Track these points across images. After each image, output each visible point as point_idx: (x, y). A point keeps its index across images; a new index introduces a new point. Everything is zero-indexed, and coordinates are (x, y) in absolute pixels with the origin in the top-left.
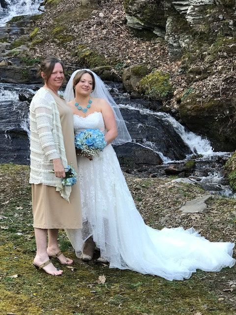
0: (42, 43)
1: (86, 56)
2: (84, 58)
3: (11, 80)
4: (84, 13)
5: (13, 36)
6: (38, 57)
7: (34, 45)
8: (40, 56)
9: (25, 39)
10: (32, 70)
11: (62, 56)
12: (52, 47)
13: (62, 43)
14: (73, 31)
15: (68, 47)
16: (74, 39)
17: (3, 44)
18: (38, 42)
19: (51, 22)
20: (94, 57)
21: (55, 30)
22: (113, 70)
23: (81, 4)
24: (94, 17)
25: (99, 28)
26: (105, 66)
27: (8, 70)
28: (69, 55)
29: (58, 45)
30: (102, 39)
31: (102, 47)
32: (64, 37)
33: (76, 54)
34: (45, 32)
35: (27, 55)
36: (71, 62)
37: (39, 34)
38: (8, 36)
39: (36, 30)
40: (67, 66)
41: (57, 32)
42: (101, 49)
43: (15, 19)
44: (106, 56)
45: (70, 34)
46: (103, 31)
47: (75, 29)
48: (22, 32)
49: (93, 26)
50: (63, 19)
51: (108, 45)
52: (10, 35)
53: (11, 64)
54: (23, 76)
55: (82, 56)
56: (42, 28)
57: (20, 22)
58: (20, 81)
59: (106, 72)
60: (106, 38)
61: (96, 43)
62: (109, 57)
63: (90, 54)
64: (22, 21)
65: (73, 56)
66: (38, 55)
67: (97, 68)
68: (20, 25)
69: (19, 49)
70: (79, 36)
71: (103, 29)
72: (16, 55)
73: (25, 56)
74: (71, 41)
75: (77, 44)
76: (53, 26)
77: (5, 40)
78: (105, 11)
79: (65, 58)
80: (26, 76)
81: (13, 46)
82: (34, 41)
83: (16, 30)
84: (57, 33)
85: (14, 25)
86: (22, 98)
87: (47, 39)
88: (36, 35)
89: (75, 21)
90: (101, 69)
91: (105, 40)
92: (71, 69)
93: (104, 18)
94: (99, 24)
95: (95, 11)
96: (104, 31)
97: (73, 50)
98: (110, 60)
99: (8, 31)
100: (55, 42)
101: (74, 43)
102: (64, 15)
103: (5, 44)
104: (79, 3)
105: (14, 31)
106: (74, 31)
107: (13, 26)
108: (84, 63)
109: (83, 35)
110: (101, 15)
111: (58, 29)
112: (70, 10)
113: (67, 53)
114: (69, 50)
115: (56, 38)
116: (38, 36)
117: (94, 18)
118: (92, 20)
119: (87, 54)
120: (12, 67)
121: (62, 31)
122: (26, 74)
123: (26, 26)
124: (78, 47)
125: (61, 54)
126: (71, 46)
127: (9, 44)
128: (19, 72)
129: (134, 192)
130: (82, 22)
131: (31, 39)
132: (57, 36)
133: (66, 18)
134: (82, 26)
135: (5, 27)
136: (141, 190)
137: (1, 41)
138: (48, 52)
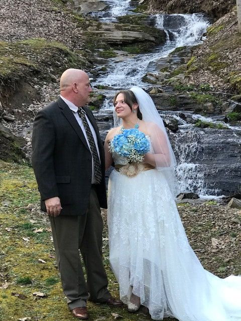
0: (197, 71)
1: (237, 82)
2: (235, 85)
5: (174, 66)
6: (191, 84)
7: (189, 73)
8: (193, 83)
9: (184, 67)
10: (180, 98)
11: (214, 83)
12: (206, 74)
13: (216, 70)
14: (227, 58)
15: (221, 74)
16: (228, 65)
17: (163, 73)
18: (193, 71)
19: (207, 51)
21: (210, 58)
23: (238, 31)
27: (157, 97)
28: (221, 82)
29: (212, 72)
32: (218, 65)
33: (228, 81)
34: (201, 60)
35: (181, 83)
36: (223, 89)
37: (195, 63)
38: (169, 66)
39: (193, 58)
40: (218, 93)
41: (212, 60)
43: (178, 50)
45: (224, 61)
47: (230, 56)
48: (183, 62)
50: (218, 47)
52: (171, 65)
53: (161, 92)
54: (171, 103)
55: (233, 83)
56: (198, 57)
57: (182, 52)
58: (168, 108)
64: (183, 51)
65: (225, 83)
66: (191, 83)
68: (181, 55)
69: (177, 77)
70: (232, 63)
72: (170, 83)
73: (178, 84)
74: (224, 68)
75: (230, 70)
76: (209, 54)
77: (165, 69)
79: (217, 85)
80: (175, 103)
81: (172, 75)
82: (190, 70)
83: (177, 59)
84: (212, 61)
85: (176, 55)
87: (201, 67)
88: (192, 63)
89: (230, 48)
92: (222, 96)
97: (226, 76)
99: (171, 61)
100: (209, 69)
101: (227, 70)
102: (220, 43)
103: (165, 73)
104: (235, 31)
105: (175, 61)
106: (229, 58)
107: (175, 57)
108: (235, 89)
109: (237, 62)
111: (213, 57)
112: (227, 38)
113: (220, 80)
114: (222, 77)
115: (210, 66)
116: (194, 65)
119: (238, 80)
120: (161, 94)
121: (216, 59)
122: (174, 101)
123: (187, 56)
124: (231, 73)
125: (214, 81)
126: (223, 73)
127: (169, 73)
128: (167, 100)
129: (230, 226)
130: (237, 49)
131: (188, 68)
132: (212, 64)
133: (222, 46)
134: (237, 53)
135: (167, 58)
136: (239, 225)
137: (162, 70)
138: (201, 79)
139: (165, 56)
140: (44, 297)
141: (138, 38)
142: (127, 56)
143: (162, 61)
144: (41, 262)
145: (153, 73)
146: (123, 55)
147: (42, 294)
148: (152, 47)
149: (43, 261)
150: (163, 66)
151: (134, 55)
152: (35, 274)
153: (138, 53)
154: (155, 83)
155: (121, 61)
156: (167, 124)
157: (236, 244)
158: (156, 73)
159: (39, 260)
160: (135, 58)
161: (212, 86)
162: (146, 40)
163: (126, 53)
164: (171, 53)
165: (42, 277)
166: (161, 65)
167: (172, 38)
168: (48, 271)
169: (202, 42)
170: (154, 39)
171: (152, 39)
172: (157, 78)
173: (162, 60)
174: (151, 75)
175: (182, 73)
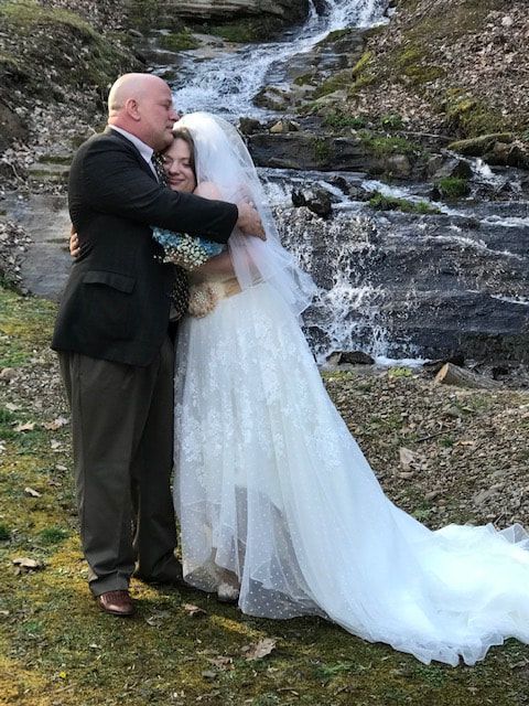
0: (374, 84)
1: (462, 112)
2: (456, 117)
3: (289, 162)
4: (471, 18)
5: (324, 73)
6: (362, 113)
7: (358, 88)
8: (366, 111)
9: (346, 76)
10: (338, 143)
11: (412, 112)
12: (395, 92)
13: (416, 83)
14: (441, 57)
15: (427, 93)
16: (442, 74)
17: (301, 88)
18: (366, 84)
19: (398, 40)
20: (478, 114)
21: (404, 57)
22: (517, 142)
24: (491, 25)
25: (498, 52)
26: (499, 134)
27: (286, 140)
28: (428, 109)
29: (408, 88)
30: (501, 74)
31: (499, 92)
32: (421, 71)
33: (443, 108)
34: (383, 61)
35: (339, 111)
36: (430, 125)
37: (370, 66)
38: (314, 72)
39: (366, 56)
40: (419, 134)
41: (408, 60)
42: (497, 95)
43: (334, 36)
44: (504, 112)
45: (435, 64)
46: (507, 56)
47: (447, 53)
48: (343, 63)
49: (486, 45)
50: (423, 32)
51: (512, 87)
52: (319, 69)
53: (295, 129)
54: (318, 154)
55: (453, 113)
56: (377, 53)
57: (344, 42)
58: (312, 164)
59: (500, 146)
60: (510, 73)
61: (488, 84)
62: (511, 112)
63: (471, 108)
64: (345, 39)
65: (436, 112)
66: (362, 110)
67: (482, 138)
68: (340, 49)
69: (330, 97)
70: (452, 70)
71: (508, 52)
72: (316, 110)
73: (333, 112)
74: (434, 80)
75: (448, 85)
76: (400, 48)
77: (306, 79)
78: (516, 14)
79: (417, 117)
80: (325, 154)
81: (321, 92)
82: (359, 81)
83: (333, 57)
84: (408, 62)
85: (329, 49)
86: (298, 201)
87: (384, 77)
88: (364, 67)
89: (449, 35)
90: (489, 140)
91: (508, 75)
92: (427, 141)
93: (512, 27)
94: (500, 40)
95: (494, 14)
96: (509, 58)
97: (437, 98)
98: (514, 120)
99: (319, 60)
100: (402, 82)
101: (440, 84)
102: (426, 24)
103: (305, 87)
105: (327, 62)
106: (445, 58)
107: (327, 52)
108: (457, 126)
109: (463, 66)
110: (507, 21)
111: (409, 54)
112: (441, 12)
113: (425, 105)
114: (429, 100)
115: (404, 73)
116: (369, 71)
117: (490, 30)
118: (486, 33)
119: (465, 107)
120: (296, 134)
121: (417, 58)
122: (324, 149)
123: (353, 50)
124: (449, 91)
125: (411, 108)
126: (433, 91)
127: (314, 89)
128: (309, 146)
129: (441, 423)
130: (464, 37)
131: (354, 77)
132: (408, 69)
133: (430, 31)
134: (463, 46)
135: (309, 53)
136: (459, 420)
137: (297, 82)
138: (385, 103)
139: (305, 50)
140: (36, 569)
141: (246, 8)
142: (222, 46)
143: (298, 60)
144: (31, 495)
145: (279, 88)
146: (213, 44)
147: (31, 563)
148: (279, 28)
149: (35, 493)
150: (302, 72)
151: (239, 45)
152: (18, 520)
153: (245, 42)
154: (282, 109)
155: (209, 59)
156: (307, 199)
157: (452, 462)
158: (286, 87)
159: (27, 490)
160: (238, 52)
161: (407, 119)
162: (264, 12)
163: (220, 40)
164: (320, 44)
165: (32, 526)
166: (298, 69)
167: (322, 10)
168: (45, 515)
169: (388, 20)
170: (282, 12)
171: (278, 10)
172: (287, 99)
173: (298, 58)
174: (275, 91)
175: (343, 88)
